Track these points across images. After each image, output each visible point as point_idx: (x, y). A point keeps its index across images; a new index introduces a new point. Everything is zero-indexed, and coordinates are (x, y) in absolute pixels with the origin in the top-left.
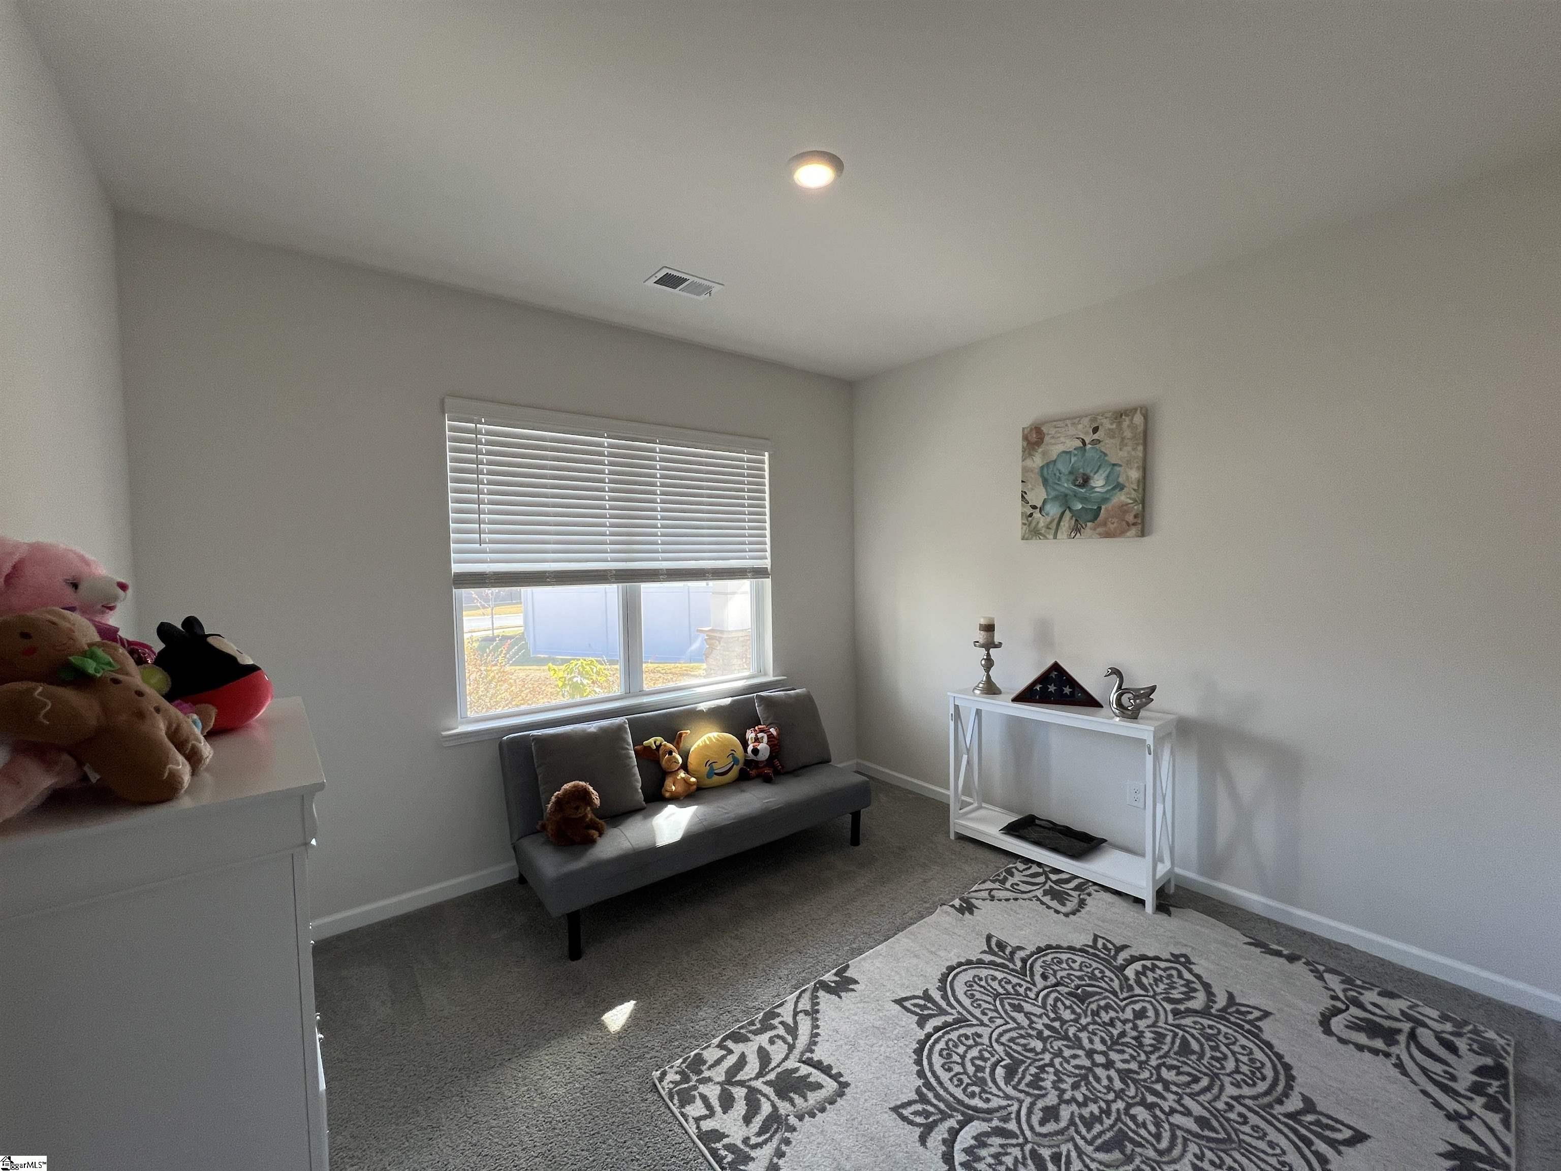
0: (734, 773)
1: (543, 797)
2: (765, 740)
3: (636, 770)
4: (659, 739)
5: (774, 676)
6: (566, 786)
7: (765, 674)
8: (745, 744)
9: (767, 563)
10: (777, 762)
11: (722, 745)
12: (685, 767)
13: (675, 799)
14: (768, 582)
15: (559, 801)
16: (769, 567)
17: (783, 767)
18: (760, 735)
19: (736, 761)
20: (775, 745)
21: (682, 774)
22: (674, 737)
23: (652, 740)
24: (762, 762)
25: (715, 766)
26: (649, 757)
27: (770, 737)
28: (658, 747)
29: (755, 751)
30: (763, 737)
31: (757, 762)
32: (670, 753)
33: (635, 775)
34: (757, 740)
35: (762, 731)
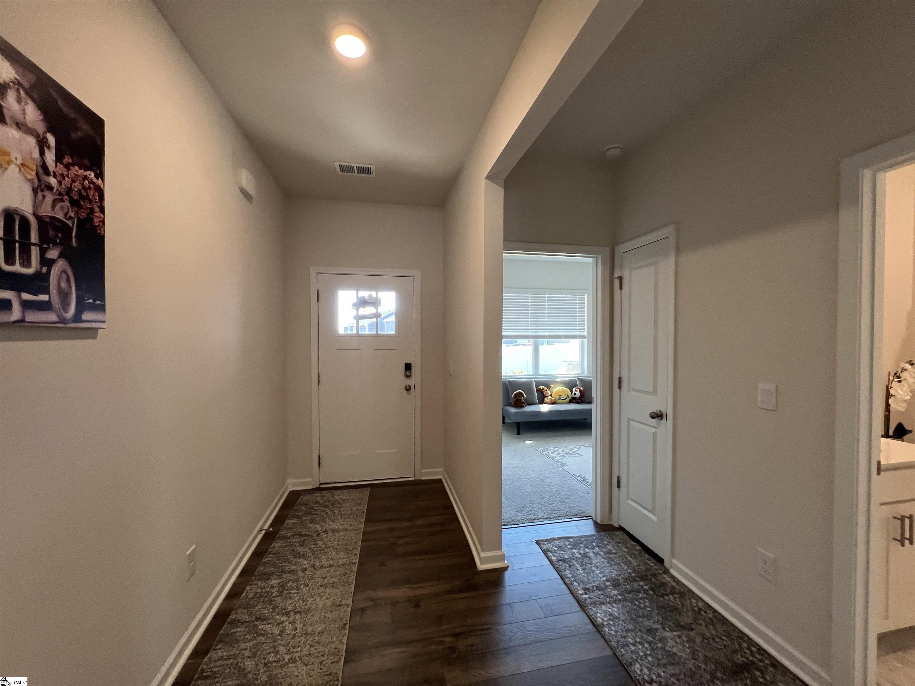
0: (568, 400)
1: (510, 394)
2: (579, 391)
3: (536, 393)
4: (544, 387)
5: (587, 374)
6: (517, 391)
7: (584, 374)
8: (572, 392)
9: (585, 334)
10: (582, 399)
11: (563, 391)
12: (551, 396)
13: (547, 403)
14: (586, 340)
15: (515, 395)
16: (586, 335)
17: (585, 401)
18: (577, 389)
19: (568, 397)
20: (582, 393)
21: (550, 397)
22: (548, 387)
23: (541, 387)
24: (577, 398)
25: (561, 396)
26: (540, 392)
27: (580, 390)
28: (543, 389)
29: (575, 394)
30: (578, 390)
31: (576, 398)
32: (547, 390)
33: (535, 394)
34: (576, 391)
35: (578, 388)
